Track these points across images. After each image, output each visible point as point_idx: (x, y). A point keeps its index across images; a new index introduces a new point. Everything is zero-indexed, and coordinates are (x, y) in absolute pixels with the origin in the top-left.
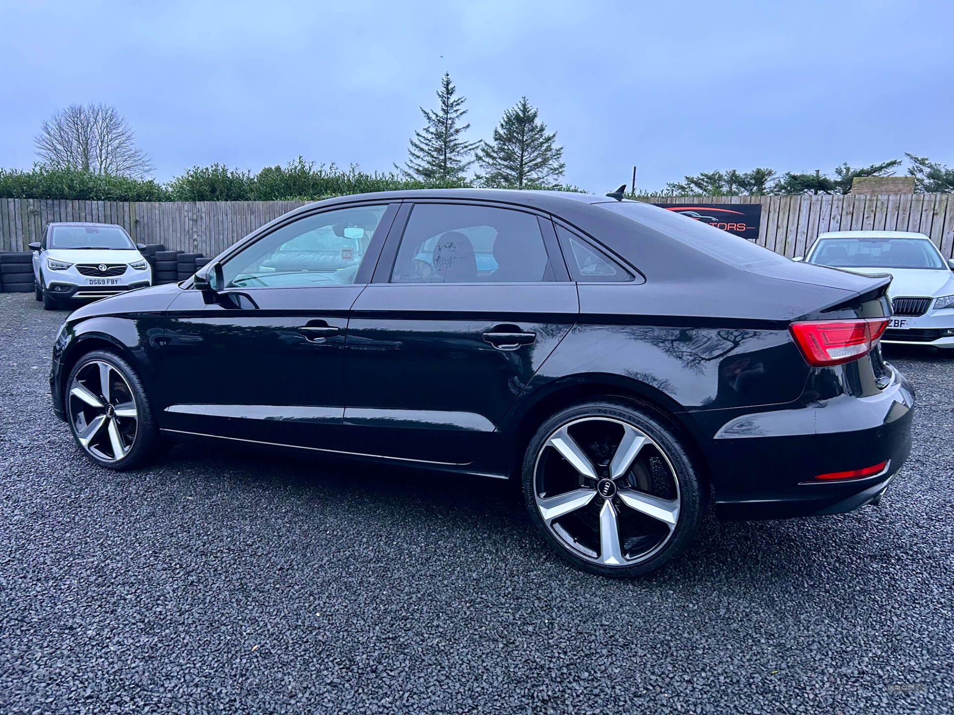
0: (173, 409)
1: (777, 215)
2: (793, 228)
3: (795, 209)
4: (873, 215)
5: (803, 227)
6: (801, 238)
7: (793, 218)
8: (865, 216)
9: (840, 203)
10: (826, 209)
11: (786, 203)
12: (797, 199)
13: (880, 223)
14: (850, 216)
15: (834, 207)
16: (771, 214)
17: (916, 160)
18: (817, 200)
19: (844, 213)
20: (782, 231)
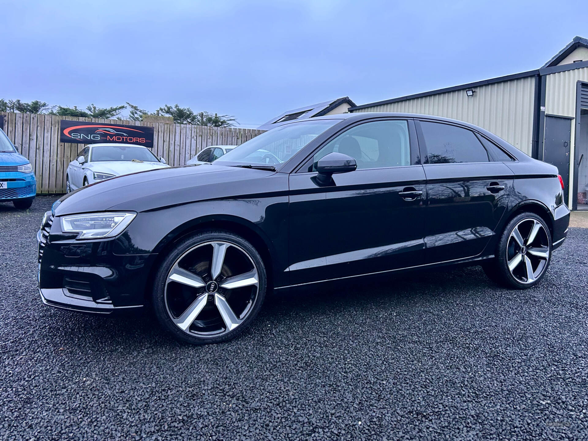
0: (294, 267)
1: (163, 134)
2: (172, 142)
3: (173, 131)
4: (211, 137)
5: (177, 143)
6: (177, 148)
7: (172, 137)
8: (208, 138)
9: (196, 130)
10: (189, 133)
11: (167, 128)
12: (173, 126)
13: (215, 141)
14: (201, 137)
15: (193, 131)
16: (160, 134)
17: (132, 107)
18: (184, 127)
19: (198, 135)
20: (166, 144)
